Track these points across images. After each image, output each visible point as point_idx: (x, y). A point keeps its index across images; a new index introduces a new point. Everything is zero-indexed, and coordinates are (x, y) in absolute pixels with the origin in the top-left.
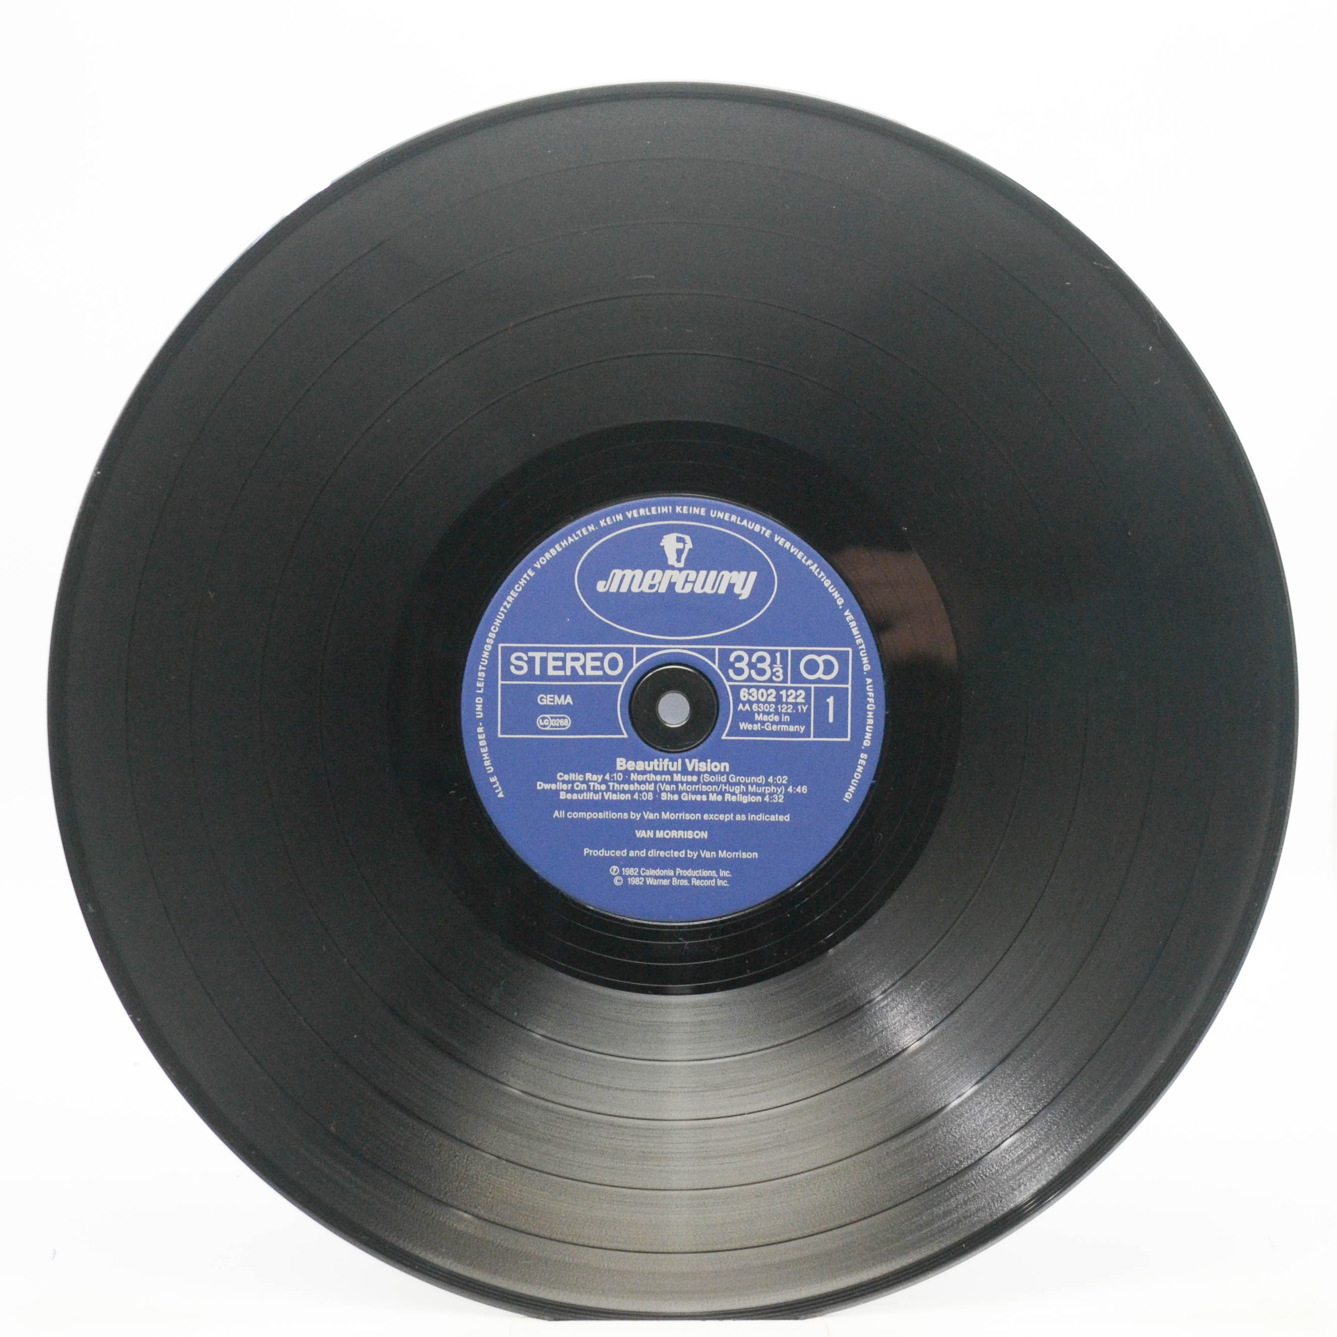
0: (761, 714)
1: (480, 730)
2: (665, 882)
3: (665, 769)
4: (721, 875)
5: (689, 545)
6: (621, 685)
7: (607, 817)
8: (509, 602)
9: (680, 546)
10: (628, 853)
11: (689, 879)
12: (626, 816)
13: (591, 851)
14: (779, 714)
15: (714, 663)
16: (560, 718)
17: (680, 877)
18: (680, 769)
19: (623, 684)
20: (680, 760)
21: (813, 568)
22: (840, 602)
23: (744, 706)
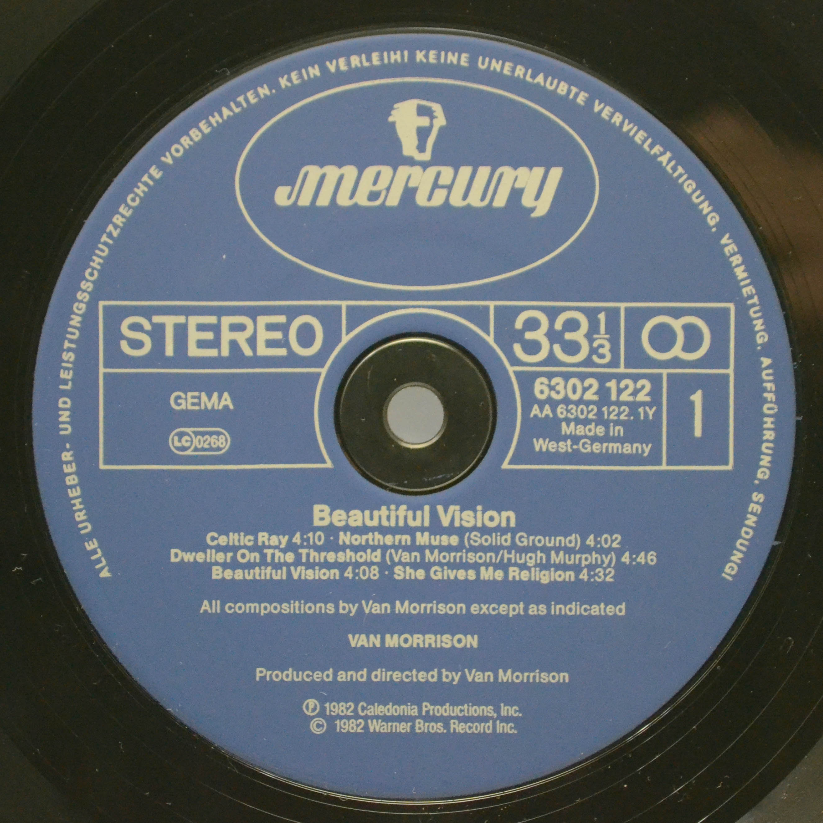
0: (572, 424)
1: (67, 456)
2: (403, 728)
3: (401, 523)
4: (503, 713)
5: (440, 121)
6: (319, 374)
7: (297, 612)
8: (116, 227)
9: (424, 121)
10: (335, 675)
11: (446, 721)
12: (330, 608)
13: (269, 673)
14: (606, 424)
15: (488, 333)
16: (211, 434)
17: (428, 718)
18: (427, 524)
19: (324, 371)
20: (427, 508)
21: (664, 159)
22: (713, 220)
23: (541, 410)
